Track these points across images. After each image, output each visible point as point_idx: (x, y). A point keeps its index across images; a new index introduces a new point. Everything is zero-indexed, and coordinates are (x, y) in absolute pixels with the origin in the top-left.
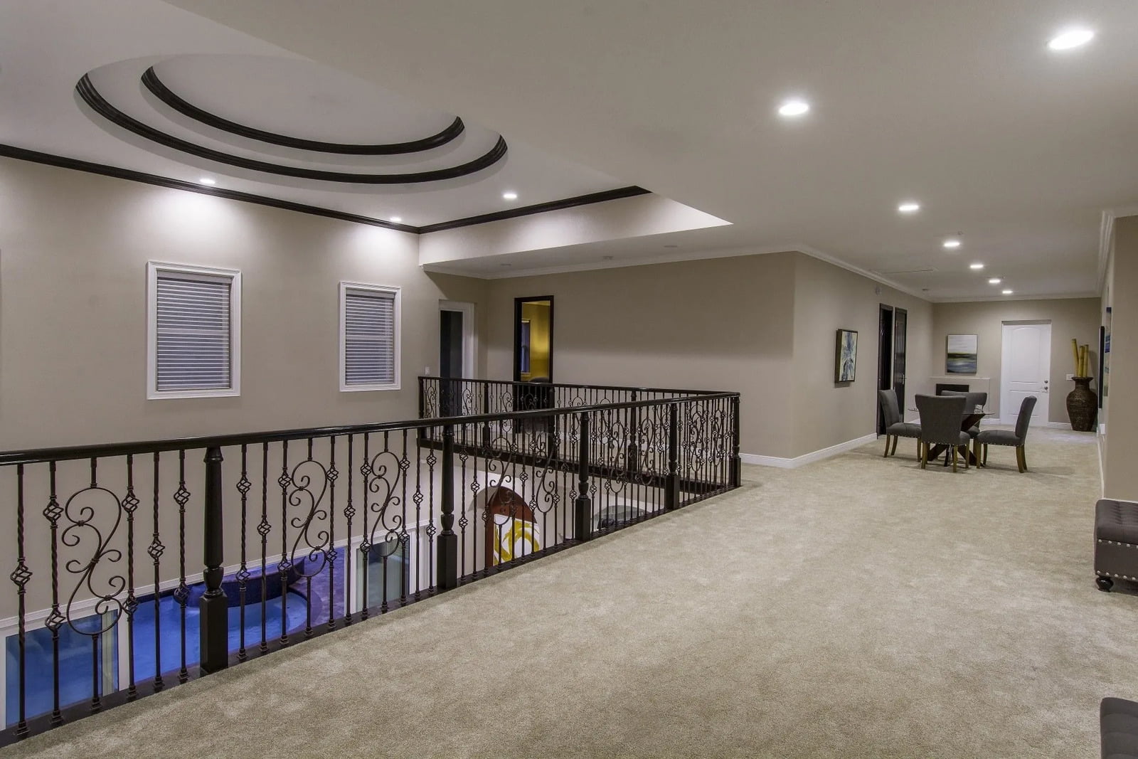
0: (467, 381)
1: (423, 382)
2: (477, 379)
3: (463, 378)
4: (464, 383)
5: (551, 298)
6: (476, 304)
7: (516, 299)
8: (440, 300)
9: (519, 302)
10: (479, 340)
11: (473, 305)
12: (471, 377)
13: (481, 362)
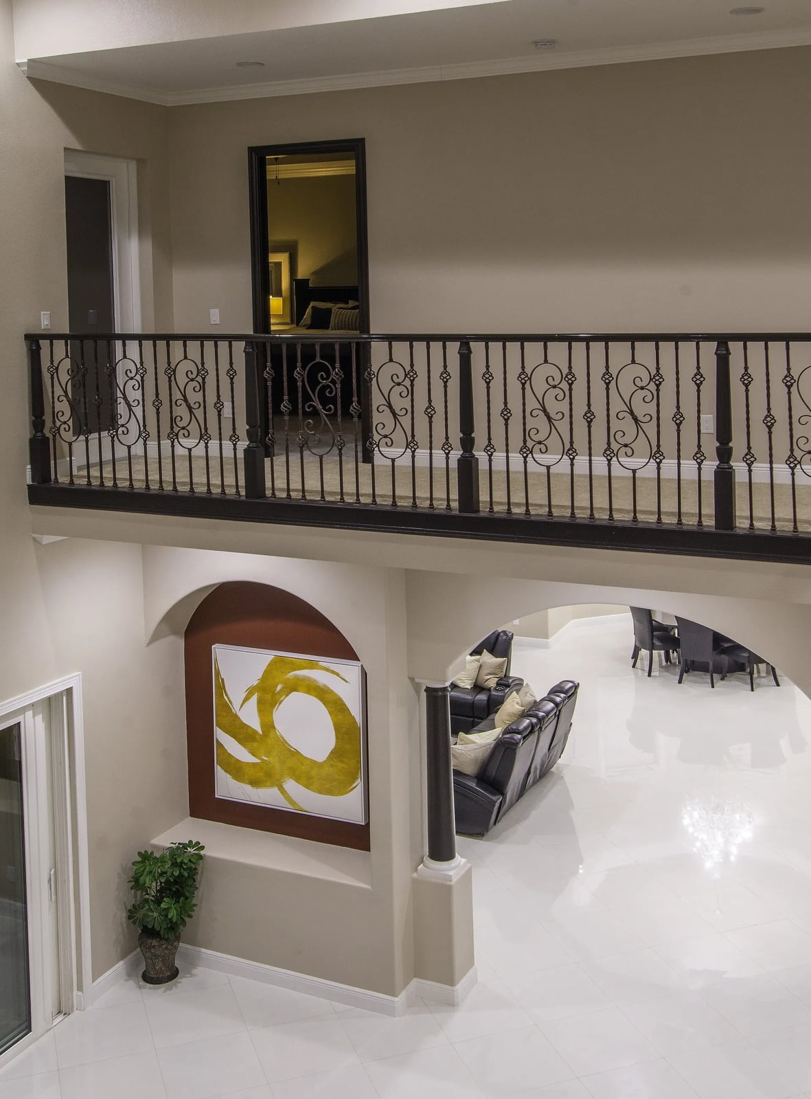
0: (125, 338)
1: (39, 348)
2: (152, 331)
3: (118, 330)
4: (119, 344)
5: (353, 149)
6: (141, 163)
7: (252, 150)
8: (66, 149)
9: (259, 157)
10: (156, 244)
11: (133, 165)
12: (136, 327)
13: (159, 293)
